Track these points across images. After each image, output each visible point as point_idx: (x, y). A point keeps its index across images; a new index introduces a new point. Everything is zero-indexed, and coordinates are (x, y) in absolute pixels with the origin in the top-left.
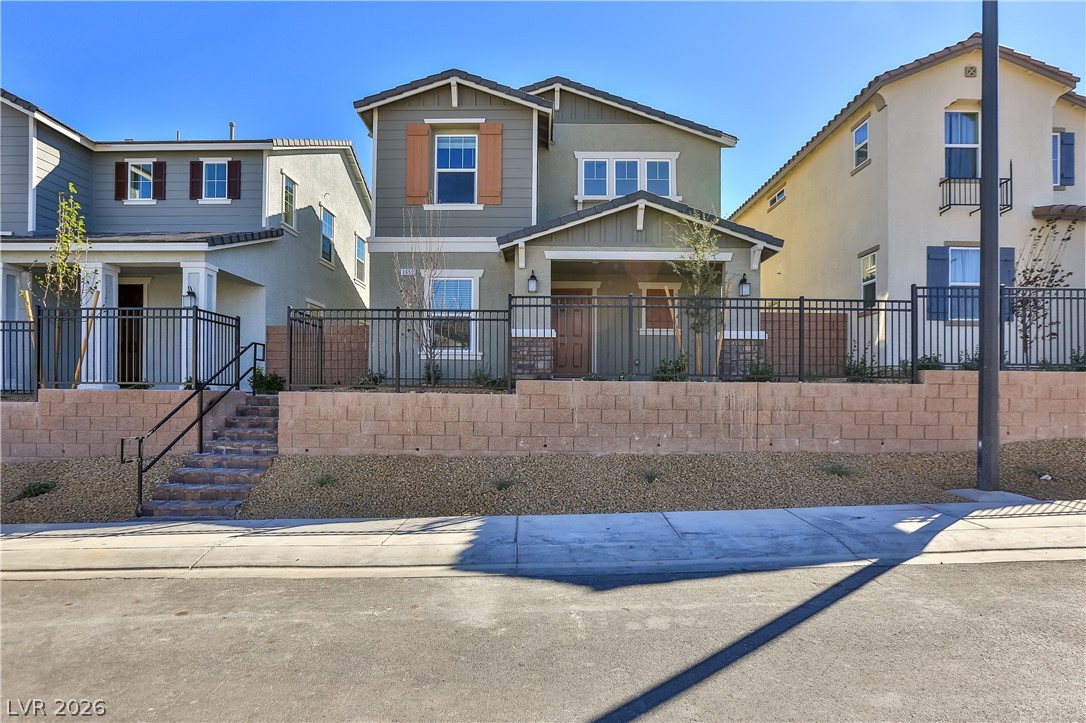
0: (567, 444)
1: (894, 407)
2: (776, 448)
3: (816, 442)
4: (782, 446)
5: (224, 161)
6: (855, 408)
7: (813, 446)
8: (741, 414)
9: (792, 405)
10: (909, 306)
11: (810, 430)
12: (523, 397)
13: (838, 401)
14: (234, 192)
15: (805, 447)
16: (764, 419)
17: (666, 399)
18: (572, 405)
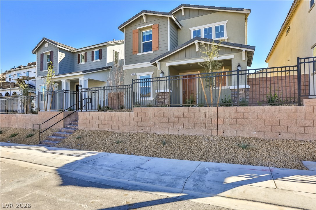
0: (148, 129)
1: (286, 117)
2: (225, 134)
3: (244, 132)
4: (228, 133)
5: (98, 50)
6: (264, 118)
7: (243, 134)
8: (210, 119)
9: (233, 116)
10: (296, 68)
11: (242, 127)
12: (135, 113)
13: (255, 115)
14: (100, 58)
15: (239, 135)
16: (220, 122)
17: (181, 113)
18: (150, 116)
